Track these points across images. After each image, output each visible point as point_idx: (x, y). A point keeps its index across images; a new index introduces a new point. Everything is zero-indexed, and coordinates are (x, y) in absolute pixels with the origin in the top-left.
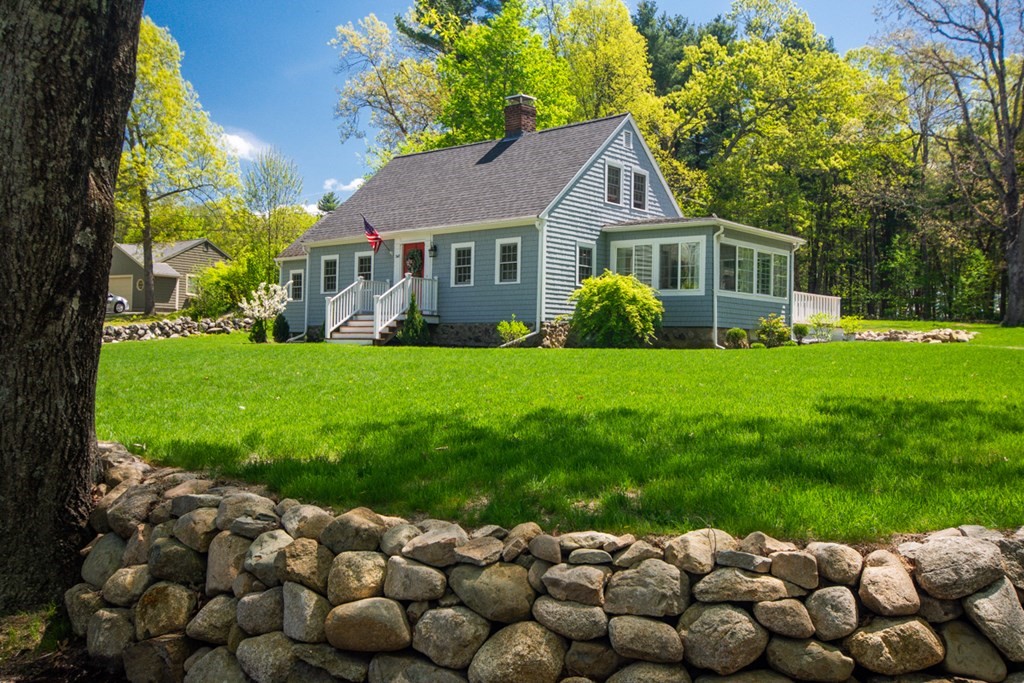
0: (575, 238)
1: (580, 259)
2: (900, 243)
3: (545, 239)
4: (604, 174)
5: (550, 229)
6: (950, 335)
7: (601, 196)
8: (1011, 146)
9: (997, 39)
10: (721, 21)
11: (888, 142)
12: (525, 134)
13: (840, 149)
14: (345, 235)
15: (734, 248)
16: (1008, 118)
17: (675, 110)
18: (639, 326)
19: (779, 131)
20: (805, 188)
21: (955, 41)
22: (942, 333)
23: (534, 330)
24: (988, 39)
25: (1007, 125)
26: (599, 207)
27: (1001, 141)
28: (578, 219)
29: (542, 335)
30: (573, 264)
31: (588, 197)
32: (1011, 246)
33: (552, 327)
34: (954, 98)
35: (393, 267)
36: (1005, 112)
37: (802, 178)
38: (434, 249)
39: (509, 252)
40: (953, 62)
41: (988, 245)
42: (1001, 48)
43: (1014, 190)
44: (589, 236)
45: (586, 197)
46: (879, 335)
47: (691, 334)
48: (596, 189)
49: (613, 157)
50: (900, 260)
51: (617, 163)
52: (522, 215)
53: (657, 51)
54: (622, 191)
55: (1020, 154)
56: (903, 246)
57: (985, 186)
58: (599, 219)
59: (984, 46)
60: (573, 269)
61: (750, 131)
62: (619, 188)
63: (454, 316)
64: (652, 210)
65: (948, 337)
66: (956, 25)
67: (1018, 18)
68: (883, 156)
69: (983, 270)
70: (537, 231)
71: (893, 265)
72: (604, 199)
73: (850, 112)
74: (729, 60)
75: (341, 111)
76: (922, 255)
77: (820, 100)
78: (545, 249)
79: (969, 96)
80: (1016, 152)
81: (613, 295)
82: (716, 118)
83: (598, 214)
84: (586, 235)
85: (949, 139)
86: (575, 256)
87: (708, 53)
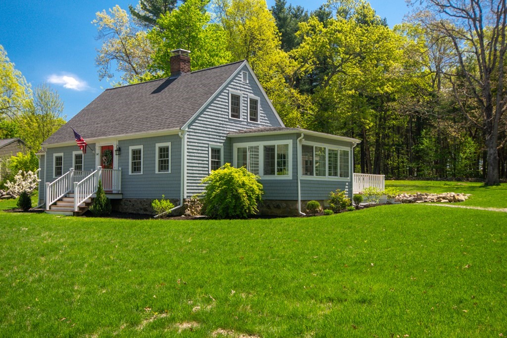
0: (208, 142)
1: (212, 156)
2: (426, 135)
3: (186, 143)
4: (228, 100)
5: (189, 137)
6: (454, 196)
7: (227, 114)
8: (488, 79)
9: (478, 16)
10: (323, 9)
11: (418, 77)
12: (183, 74)
13: (390, 81)
14: (66, 141)
15: (312, 147)
16: (485, 62)
17: (295, 60)
18: (247, 202)
19: (355, 71)
20: (372, 104)
21: (454, 18)
22: (449, 195)
23: (179, 204)
24: (473, 16)
25: (485, 66)
26: (225, 121)
27: (481, 76)
28: (210, 130)
29: (185, 207)
30: (207, 159)
31: (217, 115)
32: (489, 137)
33: (191, 202)
34: (454, 51)
35: (95, 161)
36: (484, 59)
37: (370, 98)
38: (119, 150)
39: (164, 151)
40: (453, 30)
41: (475, 134)
42: (480, 21)
43: (490, 104)
44: (219, 141)
45: (215, 115)
46: (410, 196)
47: (284, 205)
48: (223, 110)
49: (234, 89)
50: (426, 144)
51: (238, 92)
52: (171, 127)
53: (287, 26)
54: (241, 111)
55: (493, 83)
56: (428, 136)
57: (473, 102)
58: (225, 129)
59: (471, 20)
60: (207, 163)
61: (339, 71)
62: (239, 108)
63: (131, 194)
64: (263, 122)
65: (452, 198)
66: (454, 7)
67: (490, 4)
68: (415, 85)
69: (473, 150)
70: (180, 138)
71: (422, 147)
72: (228, 116)
73: (395, 60)
74: (324, 30)
75: (99, 62)
76: (438, 140)
77: (378, 53)
78: (186, 150)
79: (463, 49)
80: (491, 82)
81: (228, 181)
82: (318, 64)
83: (224, 126)
84: (216, 140)
85: (452, 75)
86: (208, 154)
87: (312, 26)
